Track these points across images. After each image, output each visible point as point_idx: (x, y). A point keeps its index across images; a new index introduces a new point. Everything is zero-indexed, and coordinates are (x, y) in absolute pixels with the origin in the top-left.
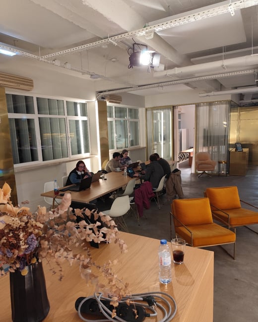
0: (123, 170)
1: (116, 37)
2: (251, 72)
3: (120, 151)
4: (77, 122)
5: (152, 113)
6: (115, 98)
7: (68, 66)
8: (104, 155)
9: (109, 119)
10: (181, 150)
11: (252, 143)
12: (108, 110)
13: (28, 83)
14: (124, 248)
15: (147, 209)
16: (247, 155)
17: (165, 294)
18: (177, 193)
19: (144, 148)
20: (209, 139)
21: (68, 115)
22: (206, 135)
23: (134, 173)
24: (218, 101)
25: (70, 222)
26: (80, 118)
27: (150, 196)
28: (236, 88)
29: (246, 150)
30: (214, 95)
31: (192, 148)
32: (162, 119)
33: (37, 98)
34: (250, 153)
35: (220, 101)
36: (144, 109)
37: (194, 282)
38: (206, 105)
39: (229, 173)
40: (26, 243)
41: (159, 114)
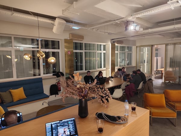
0: (121, 77)
1: (119, 20)
3: (121, 68)
4: (101, 53)
5: (140, 48)
6: (120, 42)
7: (99, 30)
8: (113, 69)
9: (116, 52)
10: (157, 69)
12: (116, 47)
19: (134, 67)
21: (97, 50)
22: (172, 61)
24: (179, 43)
26: (103, 52)
30: (176, 40)
31: (163, 68)
32: (146, 51)
33: (85, 43)
36: (135, 46)
38: (172, 45)
41: (144, 49)
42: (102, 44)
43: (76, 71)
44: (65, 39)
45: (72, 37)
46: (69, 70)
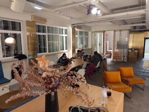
0: (82, 58)
1: (83, 2)
2: (140, 17)
3: (80, 50)
4: (63, 37)
5: (95, 34)
6: (79, 27)
7: (62, 14)
8: (74, 51)
9: (76, 36)
10: (107, 50)
11: (139, 48)
12: (76, 32)
13: (45, 20)
14: (90, 88)
15: (92, 75)
16: (137, 53)
17: (104, 108)
18: (105, 69)
19: (90, 49)
20: (119, 46)
21: (59, 34)
22: (118, 44)
23: (86, 59)
25: (69, 76)
26: (64, 35)
27: (93, 69)
28: (133, 24)
29: (136, 51)
30: (123, 27)
31: (112, 49)
32: (99, 37)
33: (48, 27)
34: (138, 53)
35: (125, 29)
36: (91, 32)
37: (116, 105)
38: (119, 31)
39: (128, 61)
40: (55, 82)
41: (97, 34)
42: (64, 28)
43: (40, 53)
44: (26, 21)
45: (34, 19)
46: (32, 52)
